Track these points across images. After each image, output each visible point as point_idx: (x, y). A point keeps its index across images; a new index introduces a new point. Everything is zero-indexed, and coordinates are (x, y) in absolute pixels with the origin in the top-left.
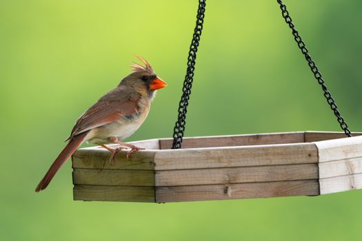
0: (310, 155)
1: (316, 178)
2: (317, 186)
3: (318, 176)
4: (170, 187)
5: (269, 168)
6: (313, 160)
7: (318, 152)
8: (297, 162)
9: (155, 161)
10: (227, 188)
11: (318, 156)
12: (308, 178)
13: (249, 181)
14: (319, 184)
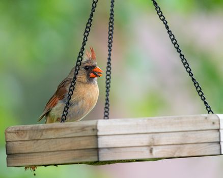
0: (213, 123)
1: (219, 141)
2: (219, 147)
3: (220, 139)
4: (108, 148)
5: (183, 133)
6: (216, 127)
7: (219, 121)
8: (204, 129)
9: (98, 128)
10: (152, 149)
11: (219, 124)
12: (212, 141)
13: (169, 143)
14: (220, 146)
